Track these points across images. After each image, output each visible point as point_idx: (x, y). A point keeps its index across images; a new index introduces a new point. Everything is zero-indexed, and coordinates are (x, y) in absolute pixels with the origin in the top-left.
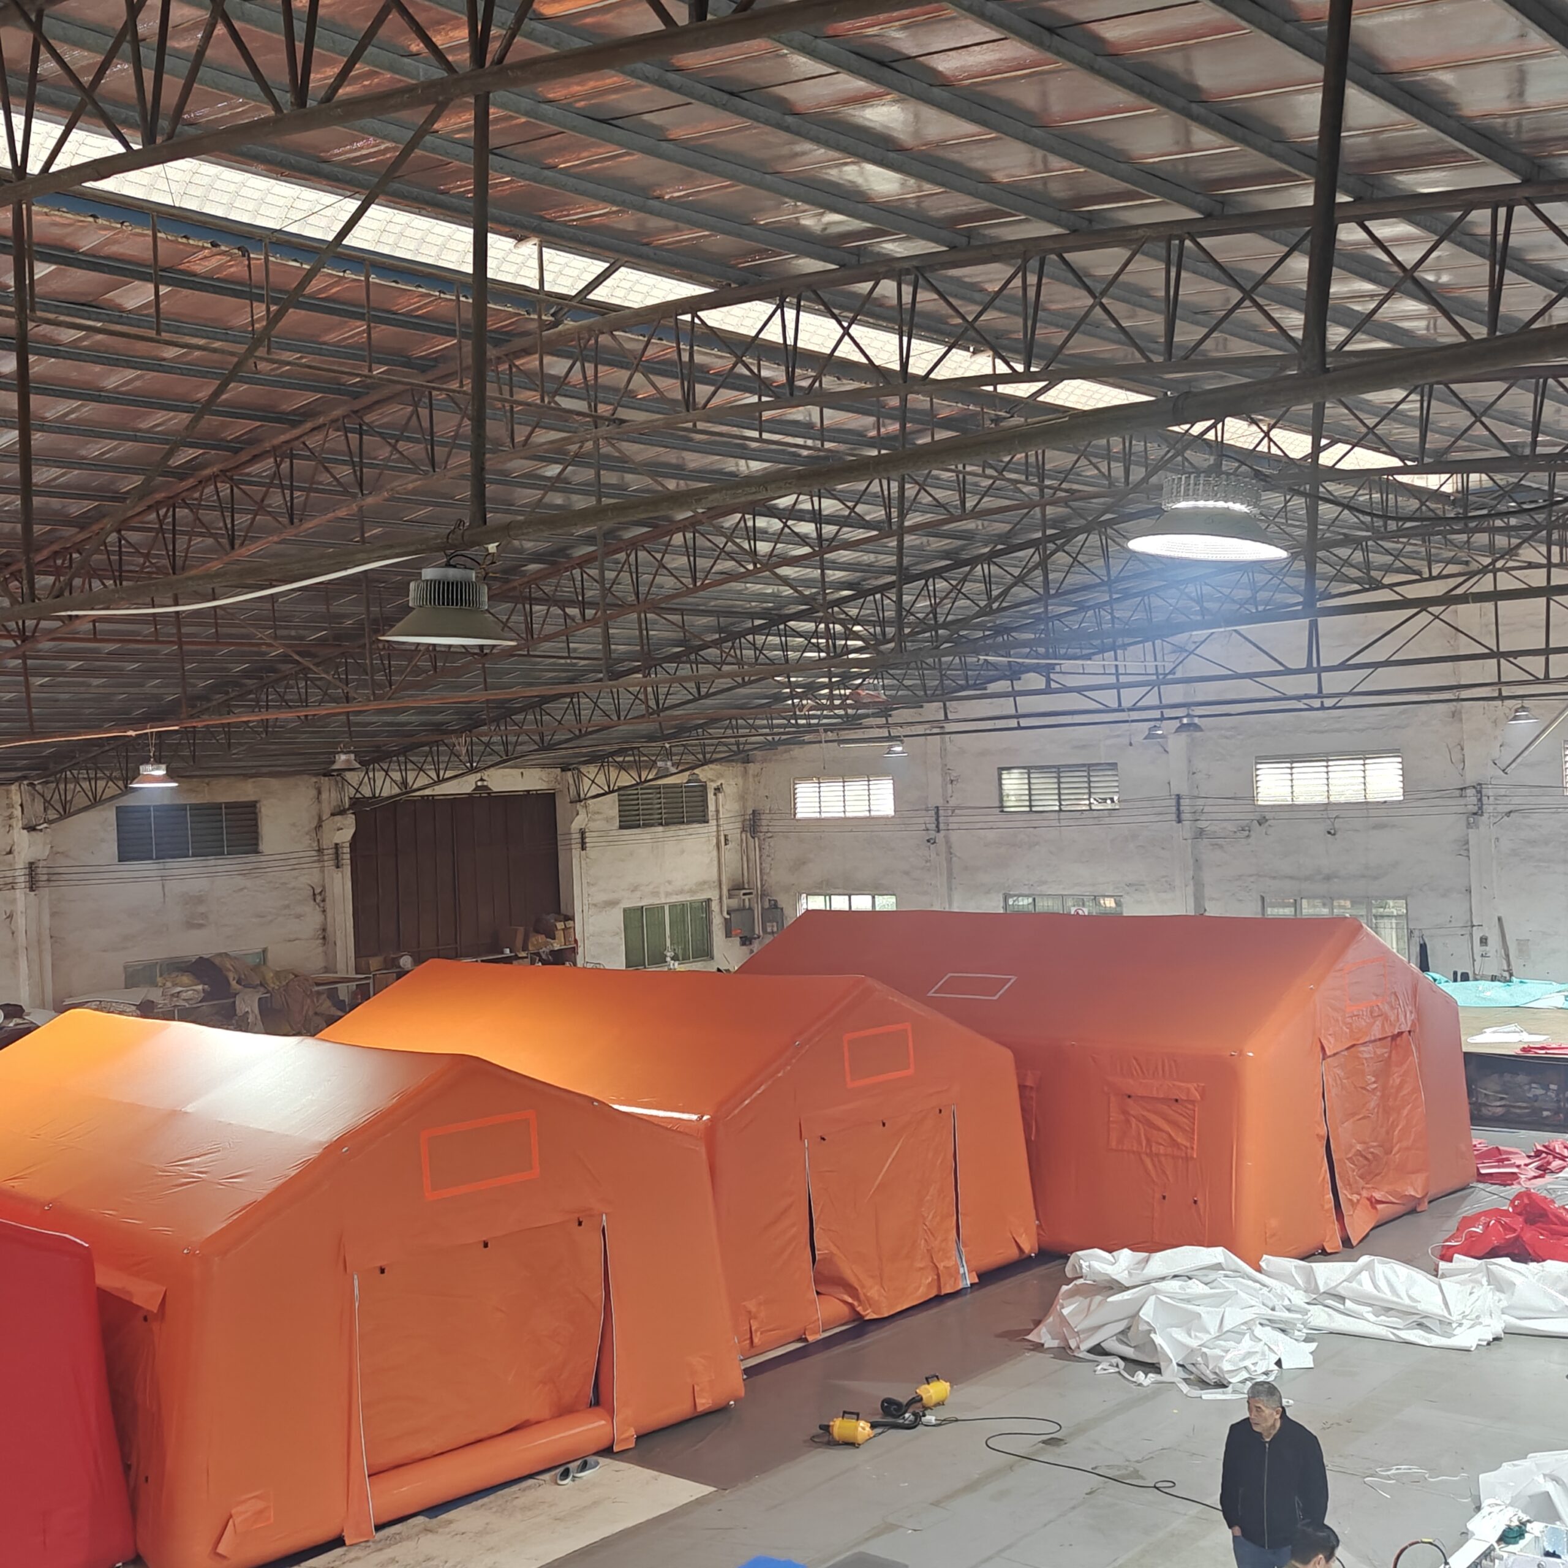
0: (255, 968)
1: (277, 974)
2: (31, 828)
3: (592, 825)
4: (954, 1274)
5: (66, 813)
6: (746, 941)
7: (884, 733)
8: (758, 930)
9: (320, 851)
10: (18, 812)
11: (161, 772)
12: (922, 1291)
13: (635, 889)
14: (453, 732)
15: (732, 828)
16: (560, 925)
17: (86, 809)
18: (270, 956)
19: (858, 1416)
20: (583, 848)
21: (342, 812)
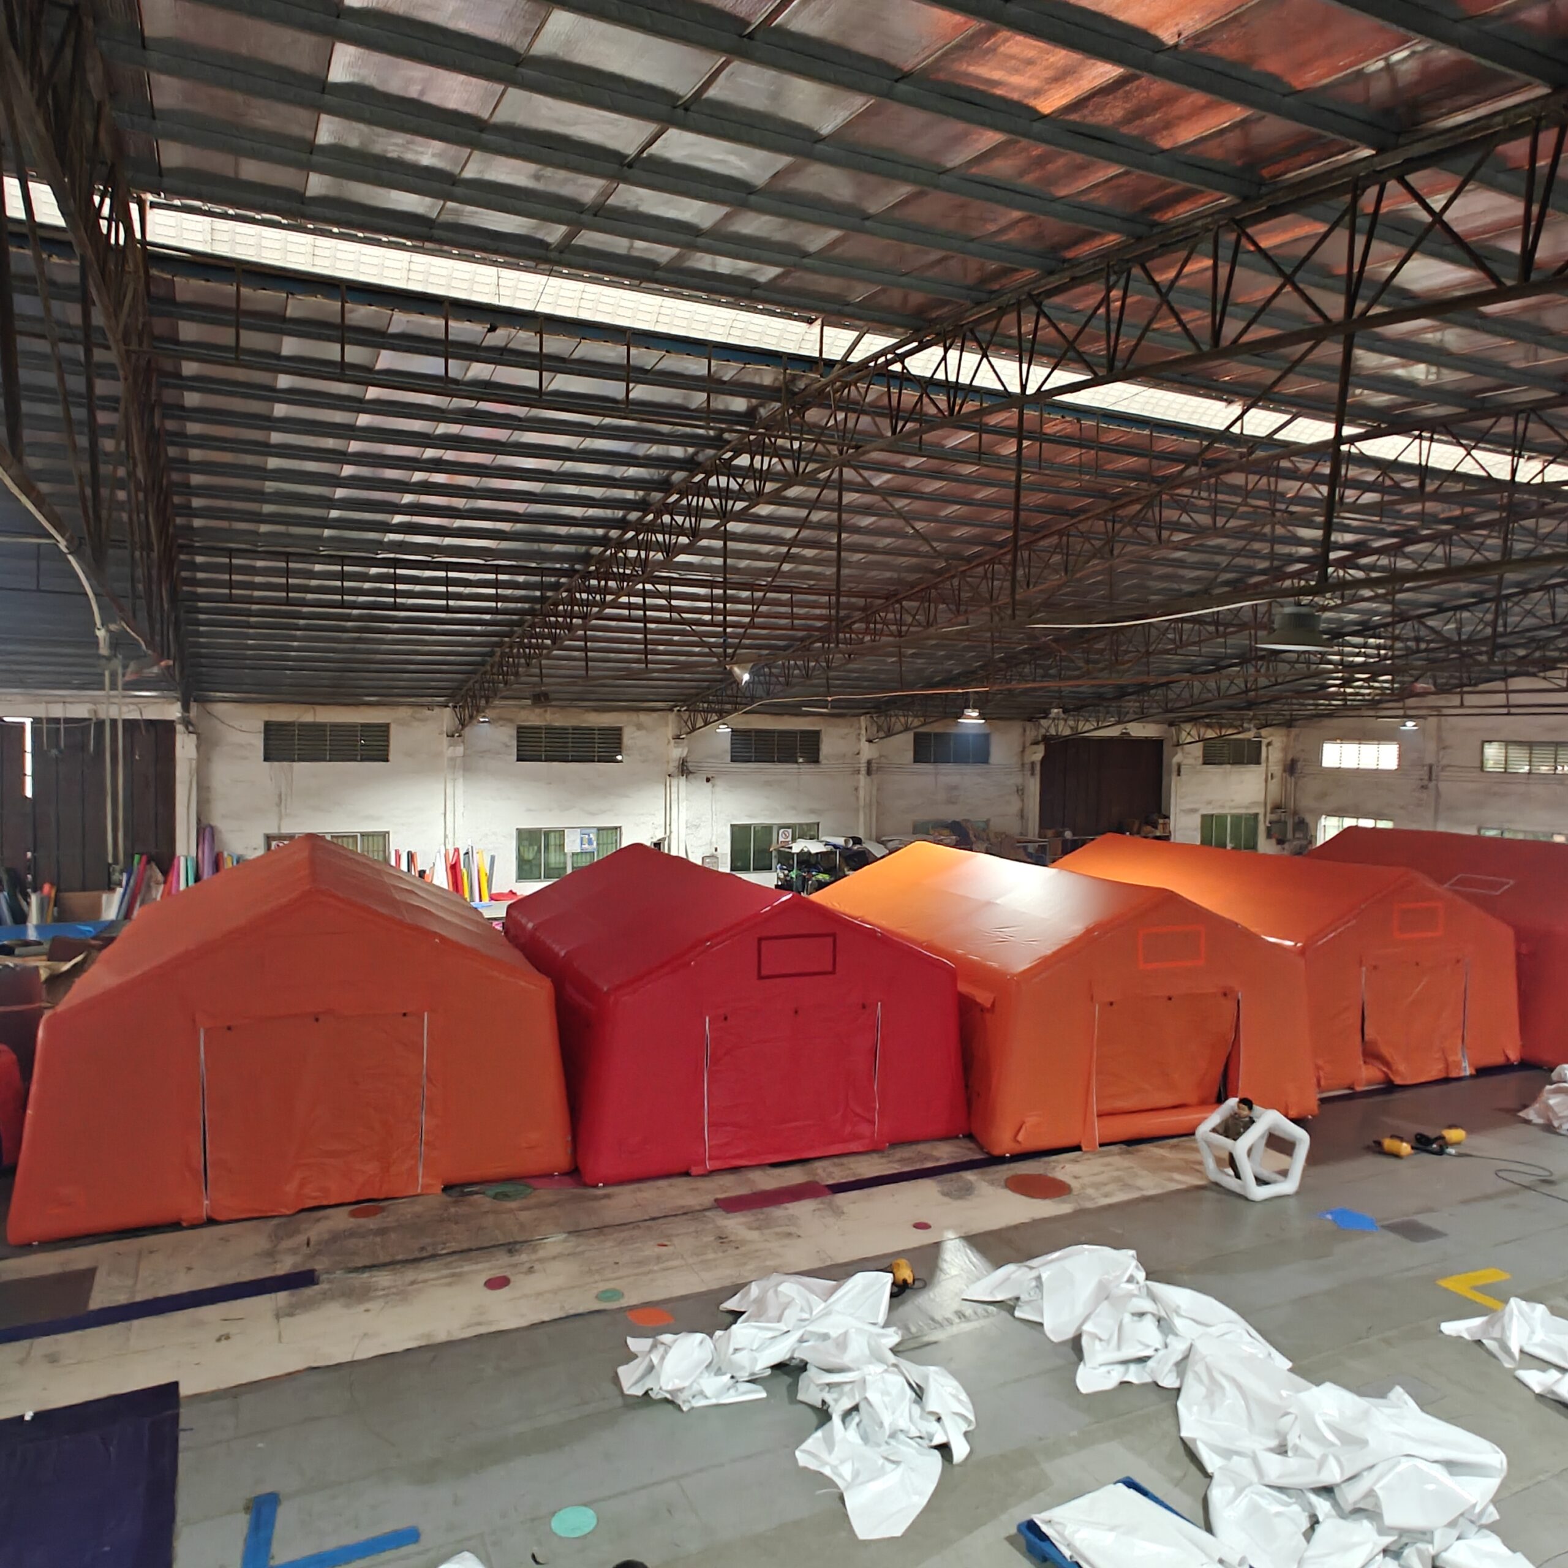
0: (984, 830)
1: (996, 833)
2: (870, 741)
3: (1186, 761)
4: (1458, 1065)
5: (889, 734)
6: (1280, 842)
7: (1401, 712)
8: (1290, 835)
9: (1023, 765)
10: (863, 732)
11: (975, 714)
12: (1435, 1071)
13: (1209, 803)
14: (1109, 699)
15: (1276, 769)
16: (1161, 821)
17: (901, 732)
18: (991, 823)
19: (1402, 1139)
20: (1179, 775)
21: (1036, 743)
